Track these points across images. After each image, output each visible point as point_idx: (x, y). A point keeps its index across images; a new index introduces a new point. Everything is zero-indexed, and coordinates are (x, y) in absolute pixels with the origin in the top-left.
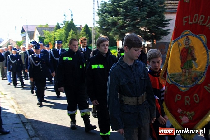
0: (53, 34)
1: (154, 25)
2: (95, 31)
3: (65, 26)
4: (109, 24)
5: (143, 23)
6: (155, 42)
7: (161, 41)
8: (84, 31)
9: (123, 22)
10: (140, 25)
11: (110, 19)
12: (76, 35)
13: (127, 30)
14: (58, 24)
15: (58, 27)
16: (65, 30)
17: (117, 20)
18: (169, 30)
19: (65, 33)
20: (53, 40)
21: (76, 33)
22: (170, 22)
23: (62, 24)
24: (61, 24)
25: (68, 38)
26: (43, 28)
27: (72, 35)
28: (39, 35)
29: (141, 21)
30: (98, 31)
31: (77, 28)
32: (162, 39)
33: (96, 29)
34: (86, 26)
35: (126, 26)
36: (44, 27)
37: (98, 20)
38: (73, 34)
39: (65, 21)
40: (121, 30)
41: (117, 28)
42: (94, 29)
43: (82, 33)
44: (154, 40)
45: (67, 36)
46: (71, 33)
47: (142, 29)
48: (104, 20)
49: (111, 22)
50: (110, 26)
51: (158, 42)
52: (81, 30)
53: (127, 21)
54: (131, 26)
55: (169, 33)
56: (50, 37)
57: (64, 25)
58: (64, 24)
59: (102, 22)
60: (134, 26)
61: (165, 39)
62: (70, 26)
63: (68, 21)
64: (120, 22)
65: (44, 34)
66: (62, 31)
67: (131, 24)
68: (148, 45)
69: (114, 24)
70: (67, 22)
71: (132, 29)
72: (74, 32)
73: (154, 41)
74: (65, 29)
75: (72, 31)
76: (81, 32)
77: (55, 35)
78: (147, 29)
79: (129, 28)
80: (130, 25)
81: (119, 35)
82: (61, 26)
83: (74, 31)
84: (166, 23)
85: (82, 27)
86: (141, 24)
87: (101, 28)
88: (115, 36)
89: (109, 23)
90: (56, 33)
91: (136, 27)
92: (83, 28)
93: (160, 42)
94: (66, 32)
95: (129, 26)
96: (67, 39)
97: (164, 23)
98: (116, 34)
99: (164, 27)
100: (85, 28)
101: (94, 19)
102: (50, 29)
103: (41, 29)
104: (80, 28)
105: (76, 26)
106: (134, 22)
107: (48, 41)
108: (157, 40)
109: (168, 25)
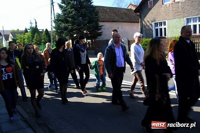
0: (23, 36)
1: (92, 29)
2: (53, 34)
3: (31, 30)
6: (93, 40)
7: (97, 39)
8: (45, 34)
9: (72, 27)
10: (83, 29)
11: (63, 25)
12: (39, 37)
13: (74, 33)
14: (26, 29)
15: (26, 31)
17: (67, 26)
18: (102, 32)
20: (23, 40)
21: (40, 35)
22: (102, 27)
23: (29, 29)
25: (33, 39)
27: (36, 37)
28: (12, 37)
29: (84, 27)
31: (40, 32)
33: (54, 32)
34: (46, 30)
35: (74, 30)
36: (16, 31)
37: (55, 26)
39: (31, 27)
40: (71, 33)
41: (68, 31)
42: (52, 32)
43: (44, 35)
45: (33, 37)
47: (85, 32)
48: (59, 26)
49: (63, 28)
50: (63, 30)
51: (95, 40)
52: (43, 33)
53: (75, 27)
55: (102, 34)
56: (21, 38)
57: (30, 30)
59: (57, 27)
60: (79, 30)
61: (100, 38)
62: (35, 30)
63: (34, 27)
64: (70, 27)
65: (16, 36)
66: (29, 34)
68: (89, 42)
69: (66, 28)
71: (78, 32)
72: (38, 34)
74: (31, 33)
75: (36, 34)
76: (43, 34)
77: (24, 37)
78: (88, 32)
81: (70, 36)
82: (28, 31)
85: (43, 31)
87: (57, 31)
88: (66, 37)
90: (25, 36)
94: (32, 35)
95: (76, 30)
97: (99, 28)
98: (67, 35)
99: (99, 30)
100: (45, 31)
101: (52, 25)
102: (21, 33)
103: (14, 33)
104: (42, 31)
105: (39, 30)
106: (79, 27)
107: (20, 41)
108: (95, 38)
109: (101, 29)
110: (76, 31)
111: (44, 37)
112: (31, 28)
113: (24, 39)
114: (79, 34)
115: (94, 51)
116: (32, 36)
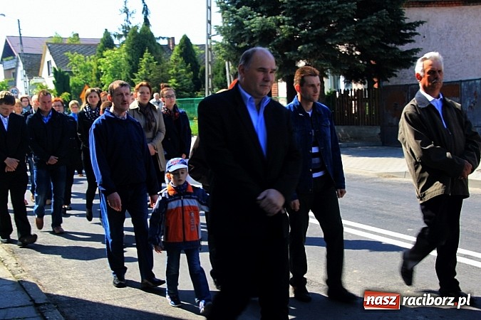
0: (93, 63)
1: (374, 38)
2: (212, 56)
3: (129, 41)
4: (254, 36)
5: (346, 32)
6: (376, 86)
7: (393, 81)
8: (181, 55)
9: (291, 29)
10: (336, 37)
11: (257, 21)
12: (159, 67)
13: (300, 52)
14: (107, 34)
15: (108, 43)
16: (129, 53)
17: (273, 24)
18: (417, 50)
19: (129, 60)
20: (94, 78)
21: (159, 60)
22: (417, 30)
23: (120, 36)
24: (115, 36)
25: (136, 75)
26: (65, 44)
27: (147, 67)
28: (53, 64)
29: (338, 28)
30: (223, 54)
31: (162, 47)
32: (396, 76)
33: (217, 49)
34: (186, 41)
35: (299, 42)
36: (67, 42)
37: (221, 25)
38: (151, 62)
39: (127, 27)
40: (286, 53)
42: (210, 49)
43: (176, 61)
44: (375, 80)
45: (135, 68)
46: (144, 60)
47: (343, 49)
48: (239, 25)
49: (258, 31)
51: (385, 83)
52: (171, 51)
53: (302, 29)
54: (312, 42)
56: (86, 70)
57: (124, 39)
58: (126, 36)
59: (234, 30)
60: (320, 40)
61: (405, 77)
62: (142, 41)
64: (284, 30)
65: (68, 61)
66: (119, 53)
67: (313, 36)
68: (357, 92)
69: (266, 36)
70: (131, 31)
71: (315, 50)
72: (153, 57)
73: (375, 83)
74: (127, 50)
75: (146, 54)
76: (172, 57)
77: (99, 64)
78: (354, 49)
79: (306, 46)
80: (310, 39)
82: (116, 41)
83: (152, 55)
84: (408, 31)
85: (174, 44)
86: (341, 35)
87: (230, 48)
89: (253, 33)
90: (102, 60)
91: (326, 43)
92: (176, 48)
93: (390, 84)
94: (129, 57)
95: (307, 42)
96: (135, 78)
97: (402, 31)
99: (403, 43)
100: (181, 47)
101: (210, 22)
102: (87, 48)
103: (59, 48)
104: (168, 46)
105: (158, 41)
106: (321, 29)
107: (82, 82)
108: (382, 78)
109: (414, 38)
110: (309, 48)
111: (176, 69)
112: (125, 32)
113: (99, 75)
114: (319, 60)
115: (379, 131)
116: (130, 62)
